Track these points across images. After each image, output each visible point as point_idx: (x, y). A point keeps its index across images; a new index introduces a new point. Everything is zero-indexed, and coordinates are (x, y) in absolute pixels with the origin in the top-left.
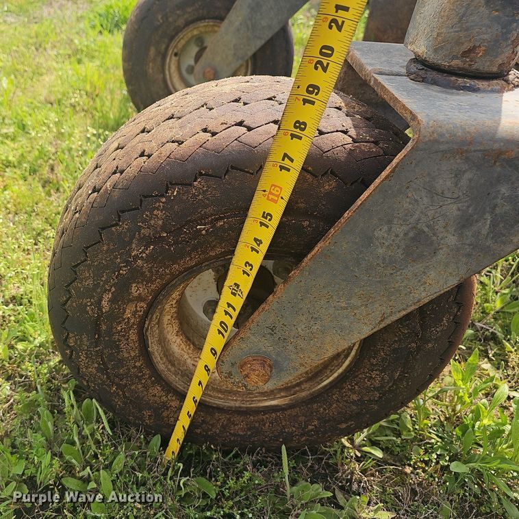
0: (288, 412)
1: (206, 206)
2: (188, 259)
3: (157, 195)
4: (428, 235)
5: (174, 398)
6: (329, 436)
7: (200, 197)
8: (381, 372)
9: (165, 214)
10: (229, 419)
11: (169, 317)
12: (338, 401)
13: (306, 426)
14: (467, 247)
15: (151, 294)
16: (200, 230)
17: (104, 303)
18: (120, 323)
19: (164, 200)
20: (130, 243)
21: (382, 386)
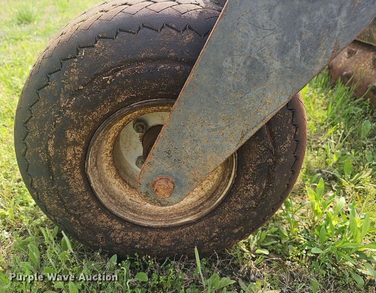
0: (198, 225)
1: (106, 61)
2: (102, 106)
3: (71, 58)
4: (259, 63)
5: (117, 223)
6: (228, 241)
7: (101, 54)
8: (253, 184)
9: (78, 70)
10: (158, 235)
11: (107, 164)
12: (229, 212)
13: (211, 234)
14: (288, 69)
15: (83, 139)
16: (105, 81)
17: (50, 149)
18: (64, 164)
19: (76, 60)
20: (59, 97)
21: (256, 196)
